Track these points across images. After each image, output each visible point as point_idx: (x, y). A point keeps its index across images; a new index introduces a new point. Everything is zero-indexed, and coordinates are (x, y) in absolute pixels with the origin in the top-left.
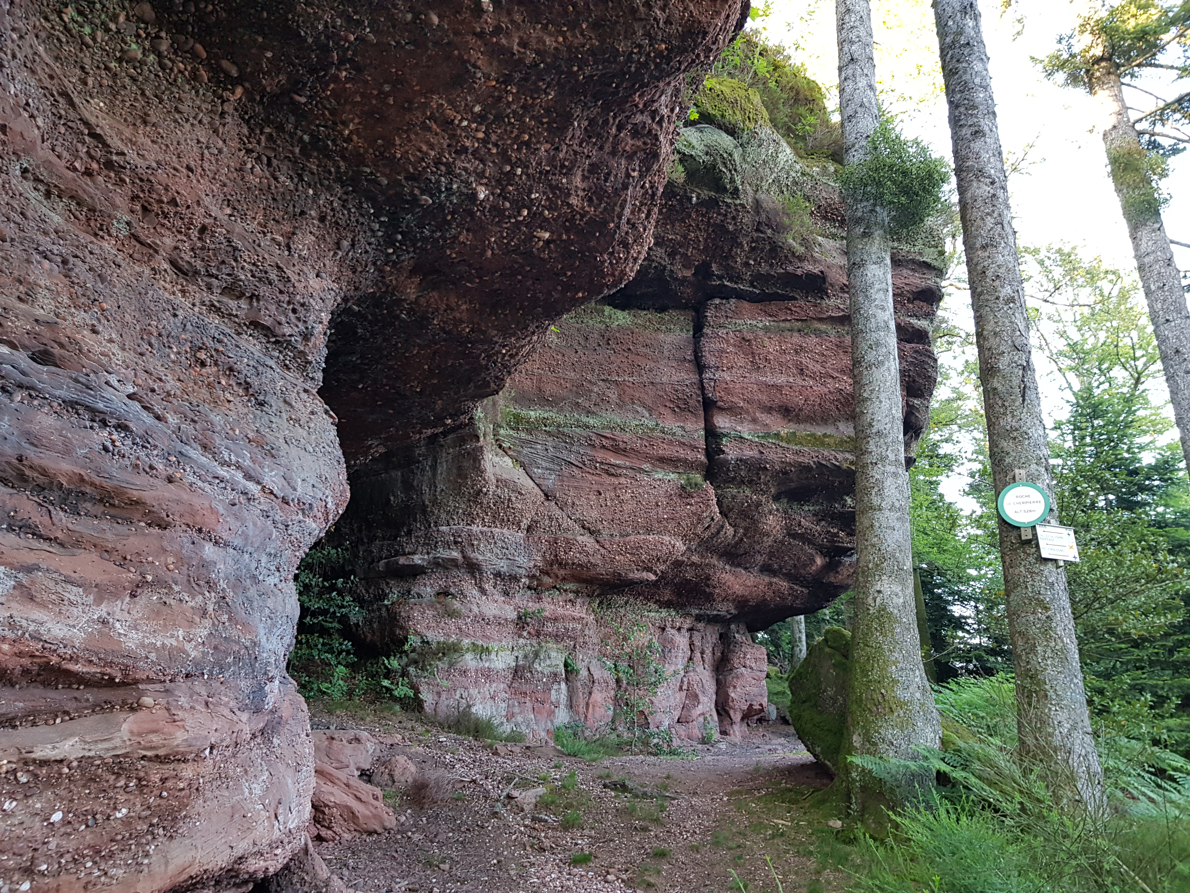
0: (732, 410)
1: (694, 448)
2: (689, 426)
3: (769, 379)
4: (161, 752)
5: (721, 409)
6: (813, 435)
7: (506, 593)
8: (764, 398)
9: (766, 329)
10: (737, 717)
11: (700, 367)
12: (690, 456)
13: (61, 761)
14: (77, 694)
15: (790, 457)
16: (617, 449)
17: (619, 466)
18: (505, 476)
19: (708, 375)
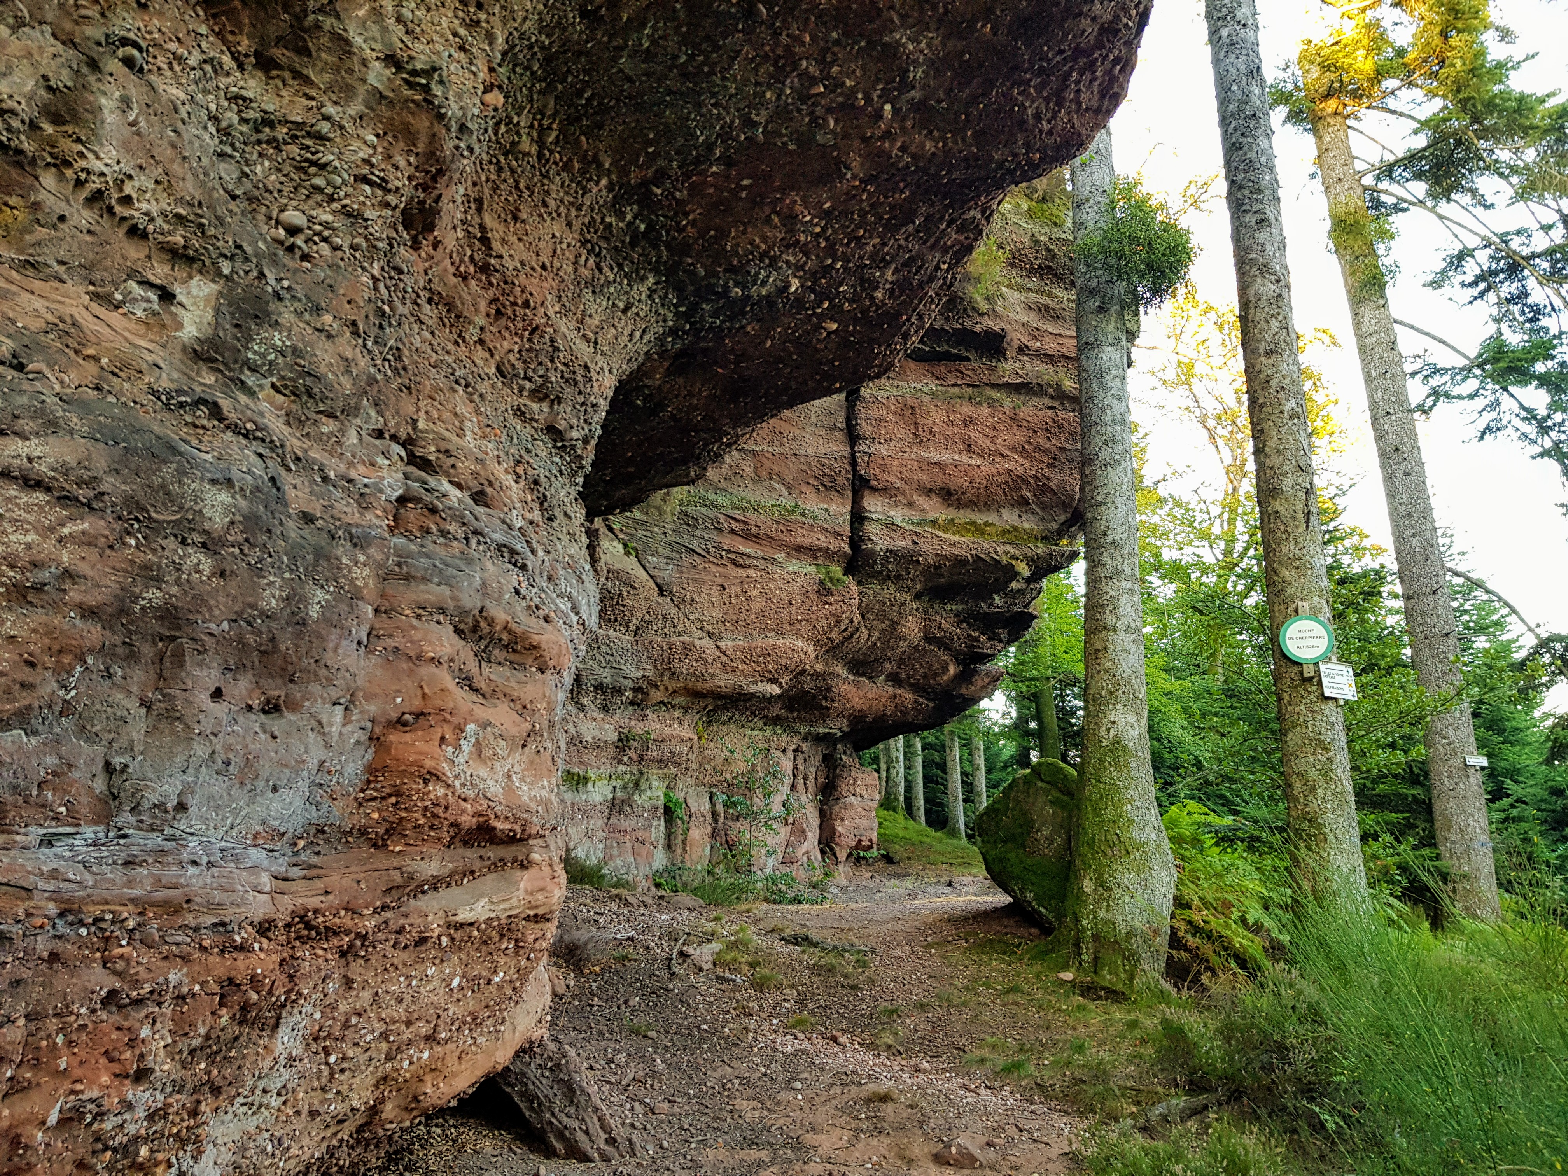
0: (886, 491)
1: (838, 535)
2: (834, 508)
3: (933, 455)
4: (540, 911)
5: (874, 490)
6: (973, 523)
7: (605, 709)
8: (923, 477)
9: (932, 393)
10: (842, 855)
11: (853, 437)
12: (834, 544)
13: (471, 924)
14: (482, 852)
15: (947, 550)
16: (748, 536)
17: (749, 556)
18: (618, 566)
19: (861, 447)
